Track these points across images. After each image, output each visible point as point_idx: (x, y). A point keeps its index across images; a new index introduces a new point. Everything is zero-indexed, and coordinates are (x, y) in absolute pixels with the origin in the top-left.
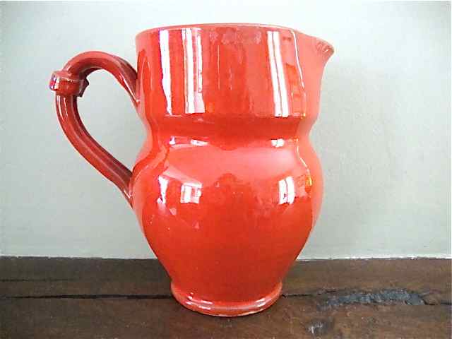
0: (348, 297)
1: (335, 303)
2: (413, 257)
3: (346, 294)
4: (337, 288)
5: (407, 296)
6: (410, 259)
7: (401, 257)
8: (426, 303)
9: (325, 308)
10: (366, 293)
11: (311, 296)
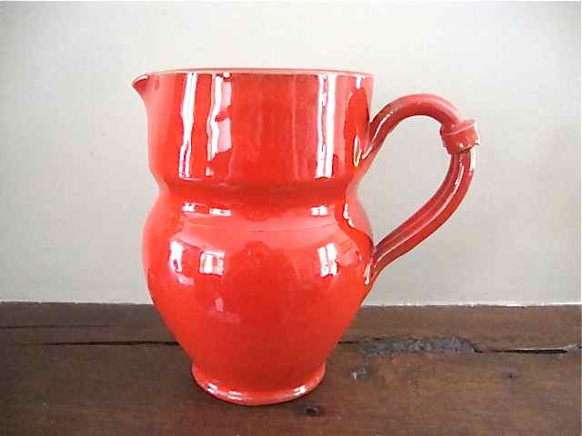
0: (395, 345)
1: (382, 350)
2: (473, 304)
3: (395, 342)
4: (386, 336)
5: (458, 345)
6: (469, 307)
7: (460, 304)
8: (476, 351)
9: (370, 355)
10: (416, 340)
11: (357, 342)
